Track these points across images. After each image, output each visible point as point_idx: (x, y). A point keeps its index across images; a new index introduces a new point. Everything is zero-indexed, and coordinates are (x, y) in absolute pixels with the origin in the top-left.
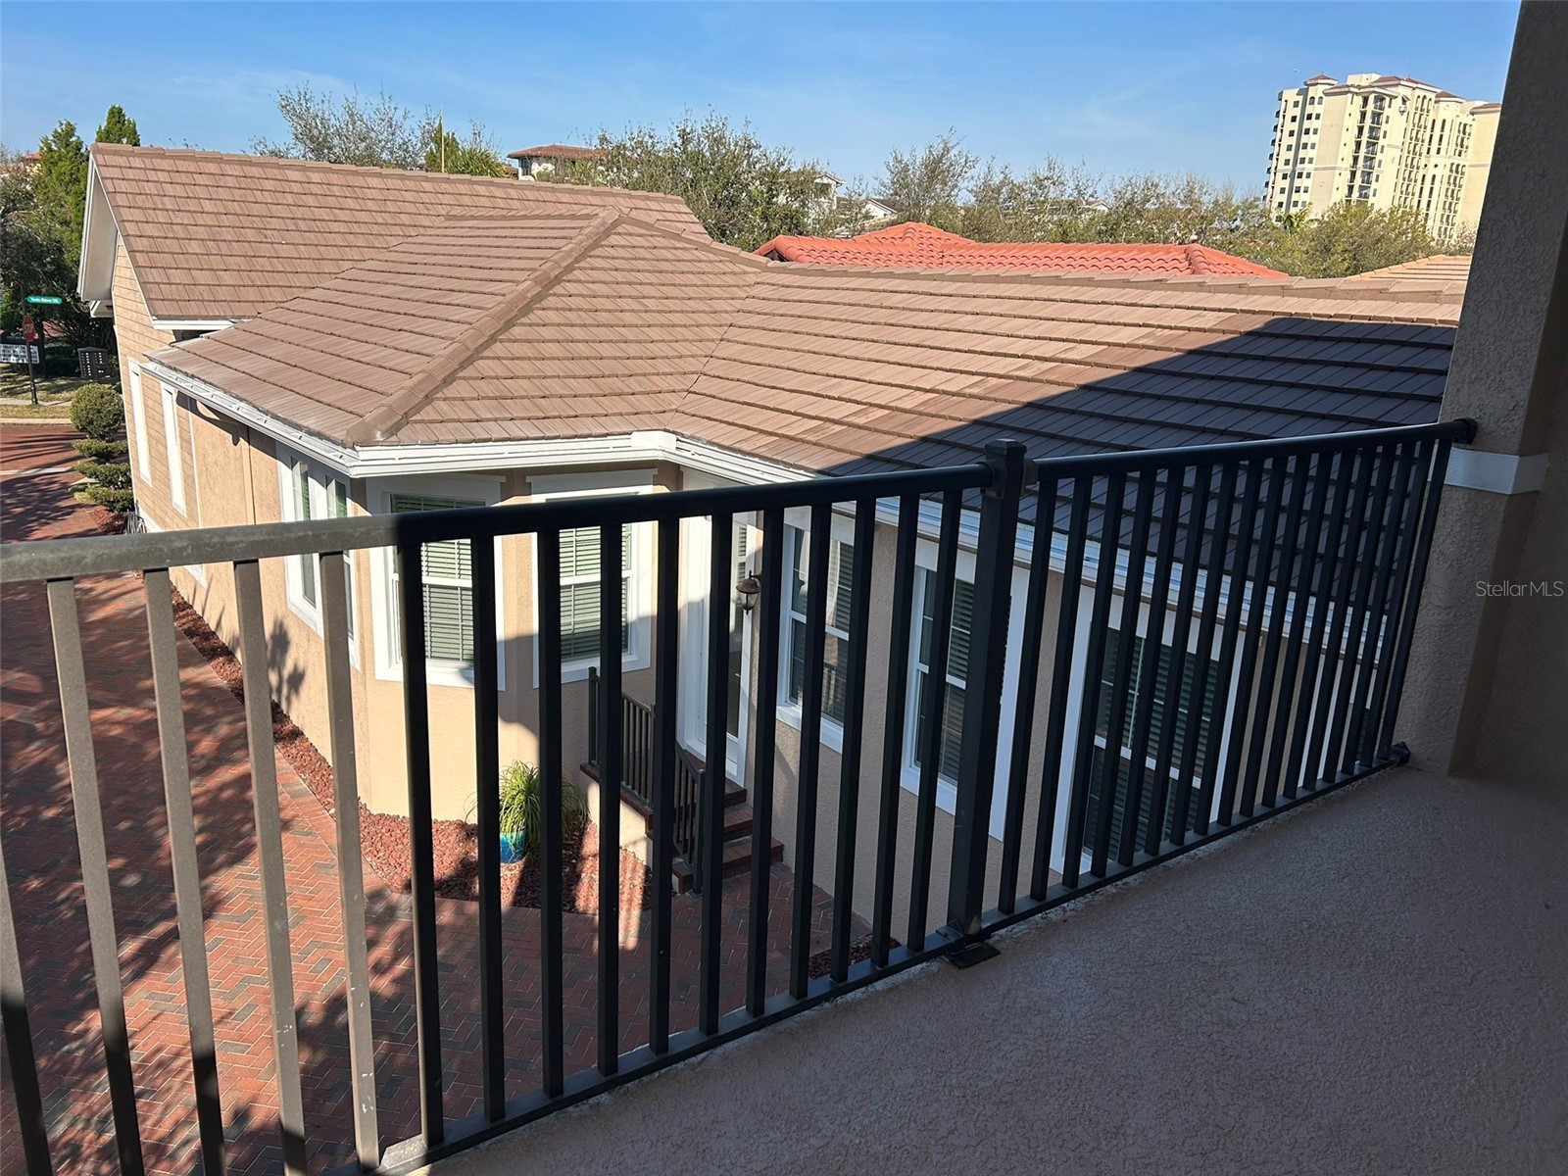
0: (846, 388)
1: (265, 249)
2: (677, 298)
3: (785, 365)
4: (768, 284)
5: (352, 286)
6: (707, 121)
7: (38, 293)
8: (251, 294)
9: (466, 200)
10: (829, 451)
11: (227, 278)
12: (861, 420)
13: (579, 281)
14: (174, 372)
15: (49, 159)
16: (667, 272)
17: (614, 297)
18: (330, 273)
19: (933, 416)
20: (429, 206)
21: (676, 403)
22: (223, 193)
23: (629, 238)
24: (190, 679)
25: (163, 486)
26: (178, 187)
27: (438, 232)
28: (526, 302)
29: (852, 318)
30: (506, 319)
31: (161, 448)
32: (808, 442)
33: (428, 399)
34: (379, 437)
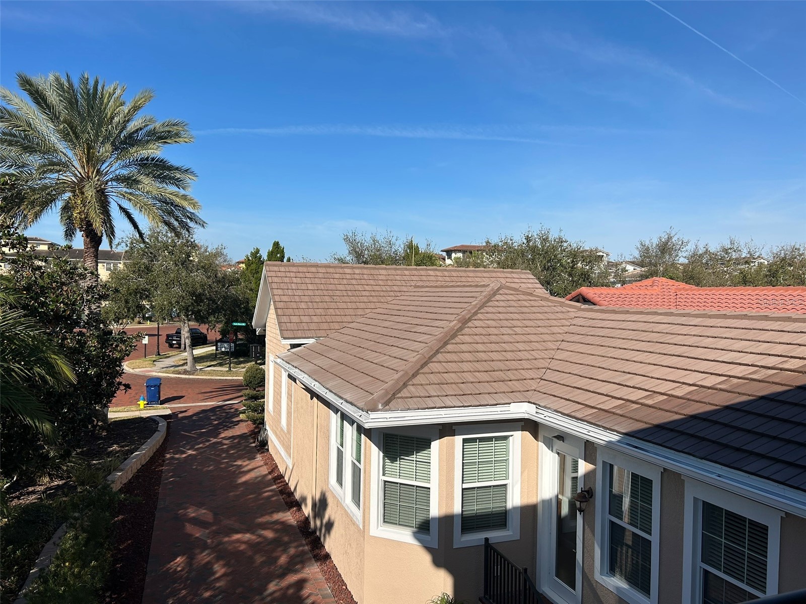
0: (636, 381)
1: (333, 305)
2: (532, 327)
3: (598, 365)
4: (582, 317)
5: (370, 321)
6: (540, 231)
7: (237, 322)
8: (325, 326)
9: (424, 278)
10: (631, 421)
11: (315, 319)
12: (650, 402)
13: (481, 320)
14: (288, 364)
15: (248, 262)
16: (526, 313)
17: (499, 327)
18: (360, 315)
19: (697, 402)
20: (407, 282)
21: (535, 386)
22: (317, 281)
23: (506, 296)
24: (279, 519)
25: (278, 416)
26: (298, 279)
27: (411, 294)
28: (454, 332)
29: (635, 338)
30: (444, 341)
31: (279, 397)
32: (617, 414)
33: (405, 385)
34: (380, 407)
